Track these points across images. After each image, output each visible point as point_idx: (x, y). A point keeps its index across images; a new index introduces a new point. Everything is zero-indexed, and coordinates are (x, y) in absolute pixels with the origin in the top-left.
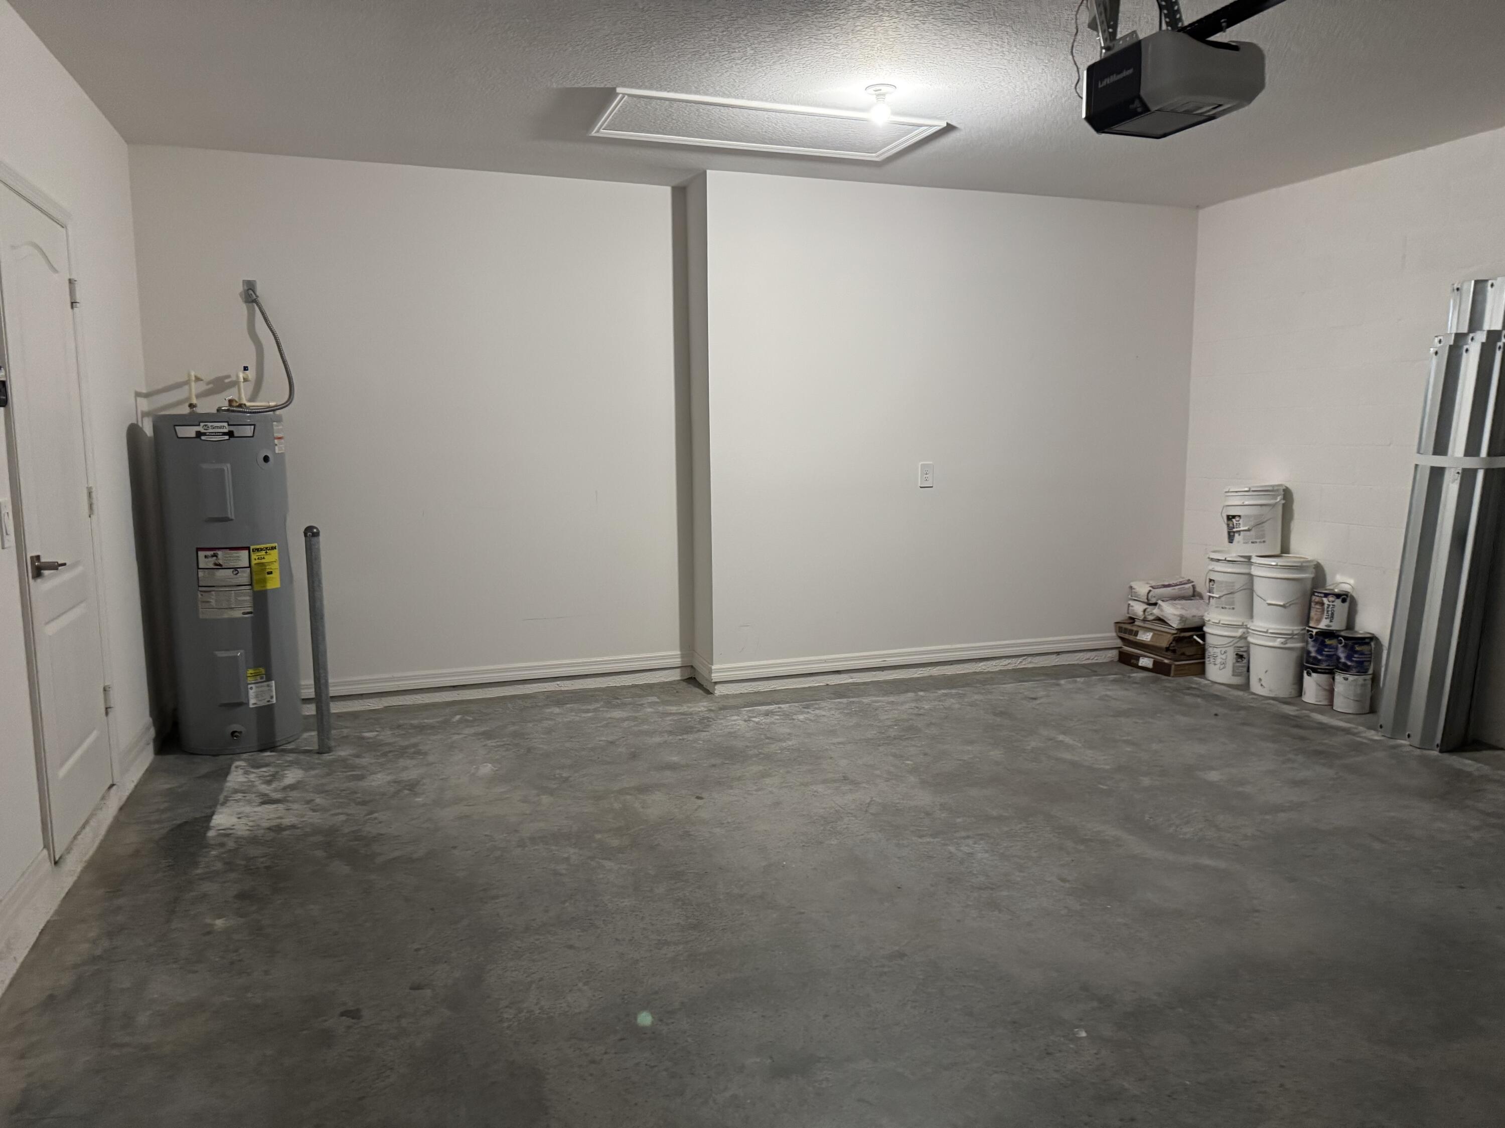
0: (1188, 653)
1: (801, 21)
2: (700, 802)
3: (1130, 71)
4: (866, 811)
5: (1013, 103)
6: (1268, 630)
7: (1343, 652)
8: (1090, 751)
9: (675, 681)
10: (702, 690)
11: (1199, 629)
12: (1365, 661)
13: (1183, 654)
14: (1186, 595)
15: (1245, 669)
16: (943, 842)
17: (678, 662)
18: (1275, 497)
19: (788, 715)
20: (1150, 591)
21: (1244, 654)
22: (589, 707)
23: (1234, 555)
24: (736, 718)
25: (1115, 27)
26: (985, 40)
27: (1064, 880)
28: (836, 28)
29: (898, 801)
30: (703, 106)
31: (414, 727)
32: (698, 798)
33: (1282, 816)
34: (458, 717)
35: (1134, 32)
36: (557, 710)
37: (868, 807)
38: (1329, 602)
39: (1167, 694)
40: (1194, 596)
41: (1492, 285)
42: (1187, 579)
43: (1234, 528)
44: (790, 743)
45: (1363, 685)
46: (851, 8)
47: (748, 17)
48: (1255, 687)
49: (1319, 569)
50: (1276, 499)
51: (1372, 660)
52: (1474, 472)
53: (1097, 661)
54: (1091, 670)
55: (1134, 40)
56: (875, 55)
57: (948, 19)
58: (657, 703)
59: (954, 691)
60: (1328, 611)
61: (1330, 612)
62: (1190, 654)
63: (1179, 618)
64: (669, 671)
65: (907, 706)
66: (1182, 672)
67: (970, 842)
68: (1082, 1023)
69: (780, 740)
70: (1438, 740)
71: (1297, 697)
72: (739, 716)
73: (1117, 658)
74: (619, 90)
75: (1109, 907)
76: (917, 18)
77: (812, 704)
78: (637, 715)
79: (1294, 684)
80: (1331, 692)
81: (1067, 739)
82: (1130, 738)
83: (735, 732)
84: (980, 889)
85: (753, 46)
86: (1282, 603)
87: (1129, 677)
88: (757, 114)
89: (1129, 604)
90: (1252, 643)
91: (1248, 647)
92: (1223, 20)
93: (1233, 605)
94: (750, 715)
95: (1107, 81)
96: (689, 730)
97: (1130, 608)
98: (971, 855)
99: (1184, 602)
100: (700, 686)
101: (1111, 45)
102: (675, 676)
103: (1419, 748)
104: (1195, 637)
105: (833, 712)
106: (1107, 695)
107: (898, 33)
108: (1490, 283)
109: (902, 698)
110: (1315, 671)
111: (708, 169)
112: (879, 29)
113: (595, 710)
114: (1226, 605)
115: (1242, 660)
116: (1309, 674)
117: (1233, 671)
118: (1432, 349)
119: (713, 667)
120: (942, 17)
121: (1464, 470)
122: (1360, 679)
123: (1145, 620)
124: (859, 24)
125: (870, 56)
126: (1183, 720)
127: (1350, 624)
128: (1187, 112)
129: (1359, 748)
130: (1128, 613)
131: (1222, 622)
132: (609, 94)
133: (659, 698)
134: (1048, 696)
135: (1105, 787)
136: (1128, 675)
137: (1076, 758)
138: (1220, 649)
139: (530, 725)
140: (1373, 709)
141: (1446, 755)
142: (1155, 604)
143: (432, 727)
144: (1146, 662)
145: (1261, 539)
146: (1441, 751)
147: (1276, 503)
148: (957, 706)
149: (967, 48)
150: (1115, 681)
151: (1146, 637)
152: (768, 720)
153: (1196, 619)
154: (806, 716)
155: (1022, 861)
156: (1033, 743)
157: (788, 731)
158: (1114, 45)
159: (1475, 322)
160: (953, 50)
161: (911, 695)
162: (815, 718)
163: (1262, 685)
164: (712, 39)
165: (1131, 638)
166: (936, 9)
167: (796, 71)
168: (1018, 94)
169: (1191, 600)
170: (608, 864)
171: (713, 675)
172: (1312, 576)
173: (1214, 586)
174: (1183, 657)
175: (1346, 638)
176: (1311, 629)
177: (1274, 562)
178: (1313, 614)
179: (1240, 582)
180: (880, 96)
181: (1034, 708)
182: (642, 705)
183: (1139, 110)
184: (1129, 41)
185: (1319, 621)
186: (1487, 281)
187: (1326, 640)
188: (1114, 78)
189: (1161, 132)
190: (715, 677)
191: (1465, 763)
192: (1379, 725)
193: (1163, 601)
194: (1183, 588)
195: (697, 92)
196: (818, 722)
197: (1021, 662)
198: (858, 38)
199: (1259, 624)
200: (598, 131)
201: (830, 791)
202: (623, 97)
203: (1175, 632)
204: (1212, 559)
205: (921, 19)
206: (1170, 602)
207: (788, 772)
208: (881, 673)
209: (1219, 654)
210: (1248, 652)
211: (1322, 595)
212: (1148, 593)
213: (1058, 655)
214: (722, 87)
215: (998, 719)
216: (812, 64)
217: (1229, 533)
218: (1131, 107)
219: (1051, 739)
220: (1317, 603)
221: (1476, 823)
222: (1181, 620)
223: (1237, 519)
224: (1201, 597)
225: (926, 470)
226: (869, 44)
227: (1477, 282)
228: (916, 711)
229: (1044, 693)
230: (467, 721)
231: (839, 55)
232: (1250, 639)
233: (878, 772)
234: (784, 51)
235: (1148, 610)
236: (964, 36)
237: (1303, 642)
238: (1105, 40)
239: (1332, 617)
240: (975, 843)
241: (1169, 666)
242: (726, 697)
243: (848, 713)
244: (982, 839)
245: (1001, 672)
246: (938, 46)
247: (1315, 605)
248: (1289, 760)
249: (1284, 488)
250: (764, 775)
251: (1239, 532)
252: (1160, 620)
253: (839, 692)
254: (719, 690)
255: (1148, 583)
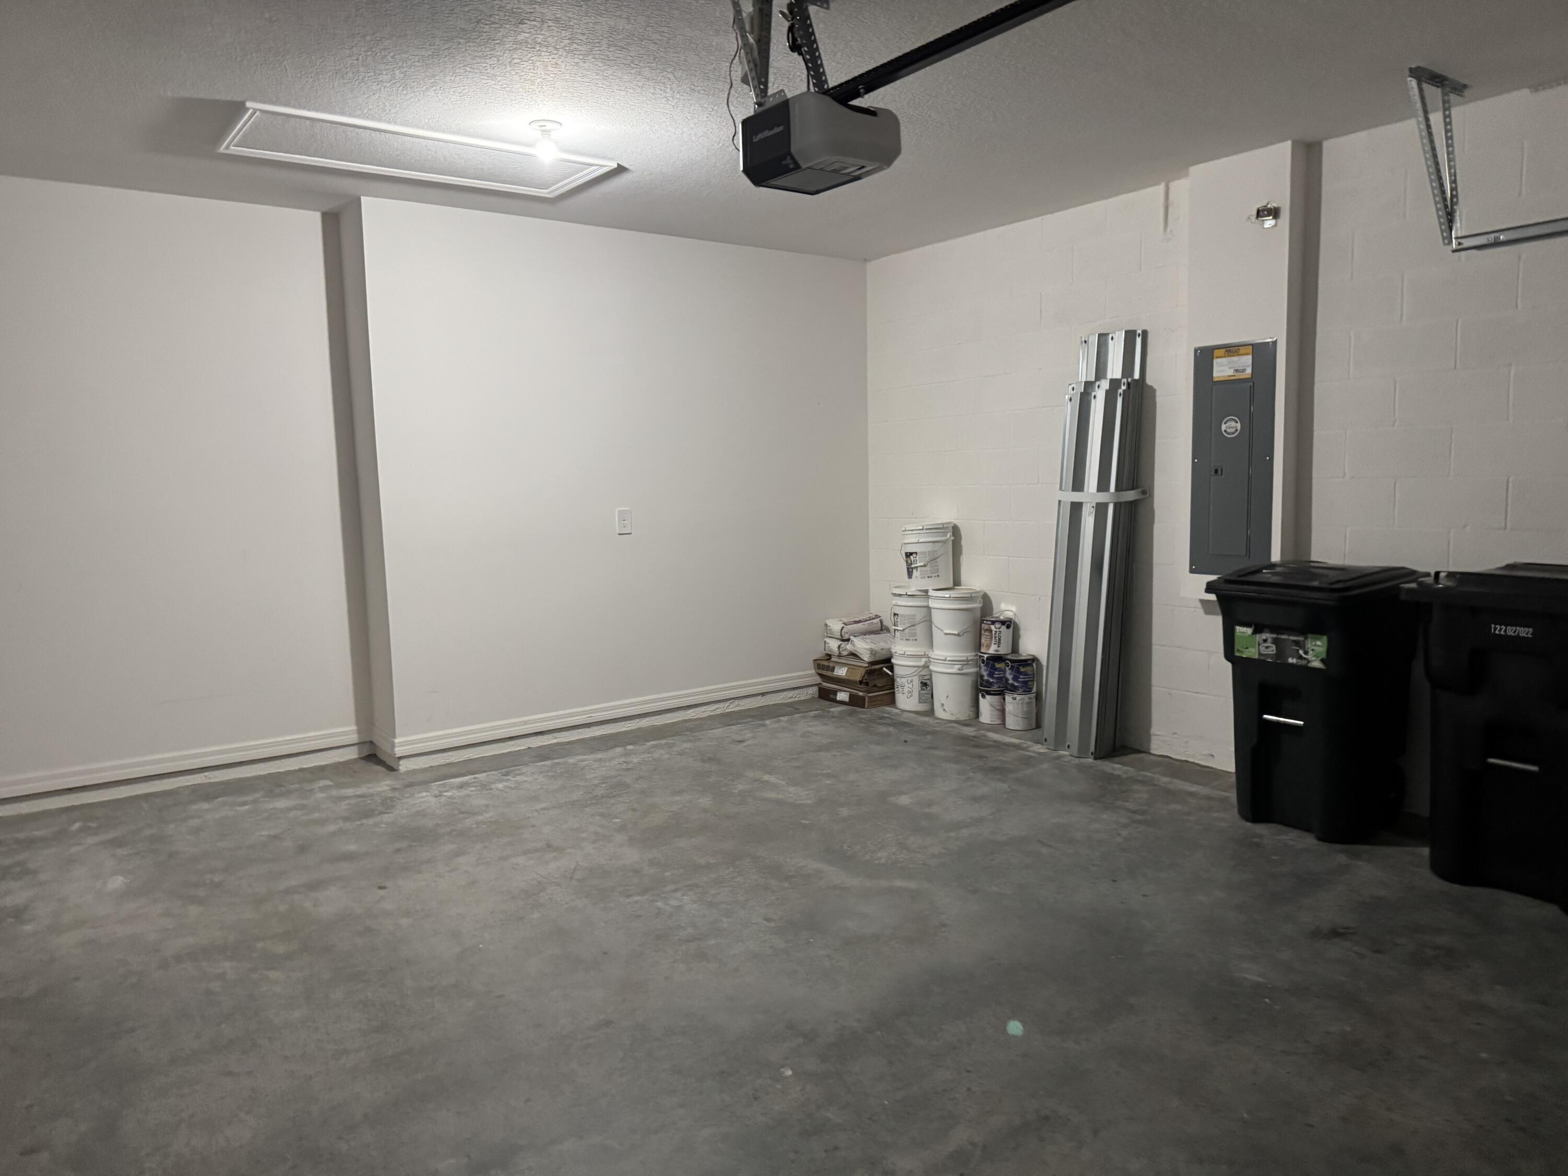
0: (879, 685)
1: (453, 48)
2: (382, 892)
3: (781, 128)
4: (572, 878)
5: (683, 149)
6: (946, 658)
7: (1010, 674)
8: (794, 788)
9: (351, 760)
10: (385, 767)
11: (887, 661)
12: (1029, 681)
13: (875, 686)
14: (875, 629)
15: (929, 696)
16: (651, 899)
17: (354, 738)
18: (945, 534)
19: (486, 785)
20: (843, 627)
21: (928, 682)
22: (246, 799)
23: (914, 589)
24: (424, 794)
25: (766, 84)
26: (647, 83)
27: (768, 920)
28: (492, 58)
29: (605, 863)
30: (352, 129)
31: (18, 841)
32: (381, 888)
33: (965, 832)
34: (77, 825)
35: (782, 91)
36: (205, 806)
37: (574, 872)
38: (996, 628)
39: (862, 725)
40: (882, 630)
41: (1112, 338)
42: (875, 614)
43: (912, 564)
44: (487, 815)
45: (1028, 703)
46: (505, 39)
47: (394, 38)
48: (939, 713)
49: (986, 598)
50: (947, 536)
51: (1035, 679)
52: (1106, 505)
53: (799, 699)
54: (793, 708)
55: (782, 100)
56: (536, 90)
57: (608, 60)
58: (331, 786)
59: (663, 742)
60: (995, 637)
61: (997, 638)
62: (880, 685)
63: (869, 652)
64: (343, 749)
65: (615, 762)
66: (875, 703)
67: (679, 894)
68: (788, 1062)
69: (475, 814)
70: (1092, 749)
71: (975, 718)
72: (427, 791)
73: (817, 695)
74: (248, 104)
75: (811, 940)
76: (576, 56)
77: (514, 770)
78: (304, 802)
79: (972, 706)
80: (1003, 711)
81: (772, 779)
82: (829, 771)
83: (424, 810)
84: (688, 941)
85: (402, 69)
86: (957, 633)
87: (829, 712)
88: (414, 141)
89: (825, 641)
90: (935, 672)
91: (931, 675)
92: (860, 87)
93: (916, 636)
94: (442, 789)
95: (760, 136)
96: (368, 813)
97: (826, 645)
98: (679, 908)
99: (872, 636)
100: (381, 762)
101: (763, 101)
102: (352, 754)
103: (1077, 757)
104: (884, 669)
105: (536, 776)
106: (809, 732)
107: (559, 69)
108: (1110, 336)
109: (610, 753)
110: (989, 693)
111: (363, 195)
112: (538, 64)
113: (255, 801)
114: (909, 637)
115: (927, 688)
116: (983, 696)
117: (920, 698)
118: (1067, 396)
119: (396, 741)
120: (602, 57)
121: (1098, 504)
122: (1026, 698)
123: (840, 656)
124: (516, 57)
125: (531, 90)
126: (877, 749)
127: (1015, 649)
128: (836, 171)
129: (1027, 761)
130: (825, 650)
131: (906, 653)
132: (238, 108)
133: (331, 780)
134: (754, 737)
135: (807, 822)
136: (827, 710)
137: (781, 797)
138: (906, 679)
139: (172, 826)
140: (1038, 726)
141: (1099, 762)
142: (848, 640)
143: (43, 840)
144: (842, 696)
145: (935, 574)
146: (1095, 759)
147: (947, 540)
148: (667, 756)
149: (631, 91)
150: (816, 717)
151: (841, 672)
152: (463, 792)
153: (884, 652)
154: (506, 784)
155: (729, 907)
156: (740, 787)
157: (484, 802)
158: (765, 101)
159: (1100, 371)
160: (616, 91)
161: (619, 750)
162: (515, 785)
163: (944, 710)
164: (354, 58)
165: (829, 674)
166: (596, 49)
167: (453, 100)
168: (686, 139)
169: (880, 634)
170: (273, 974)
171: (396, 749)
172: (981, 605)
173: (898, 620)
174: (875, 689)
175: (1012, 661)
176: (982, 655)
177: (948, 594)
178: (983, 641)
179: (920, 615)
180: (546, 132)
181: (740, 751)
182: (311, 790)
183: (791, 166)
184: (778, 100)
185: (988, 646)
186: (1108, 334)
187: (996, 664)
188: (767, 133)
189: (813, 189)
190: (399, 751)
191: (1114, 767)
192: (1044, 738)
193: (855, 636)
194: (872, 623)
195: (342, 113)
196: (518, 789)
197: (728, 706)
198: (516, 71)
199: (939, 653)
200: (227, 147)
201: (532, 862)
202: (255, 113)
203: (867, 665)
204: (895, 595)
205: (581, 57)
206: (861, 637)
207: (485, 847)
208: (587, 730)
209: (906, 684)
210: (930, 679)
211: (990, 623)
212: (842, 630)
213: (764, 695)
214: (370, 109)
215: (707, 766)
216: (470, 93)
217: (908, 569)
218: (784, 162)
219: (757, 780)
220: (986, 630)
221: (1124, 821)
222: (871, 654)
223: (915, 556)
224: (888, 630)
225: (623, 517)
226: (529, 78)
227: (1100, 335)
228: (624, 766)
229: (750, 735)
230: (90, 828)
231: (498, 87)
232: (932, 668)
233: (584, 835)
234: (437, 78)
235: (842, 646)
236: (626, 78)
237: (977, 667)
238: (757, 96)
239: (999, 643)
240: (683, 895)
241: (863, 698)
242: (414, 772)
243: (553, 776)
244: (690, 890)
245: (710, 718)
246: (601, 85)
247: (985, 632)
248: (969, 779)
249: (953, 525)
250: (457, 854)
251: (917, 567)
252: (853, 655)
253: (543, 754)
254: (404, 766)
255: (841, 621)
